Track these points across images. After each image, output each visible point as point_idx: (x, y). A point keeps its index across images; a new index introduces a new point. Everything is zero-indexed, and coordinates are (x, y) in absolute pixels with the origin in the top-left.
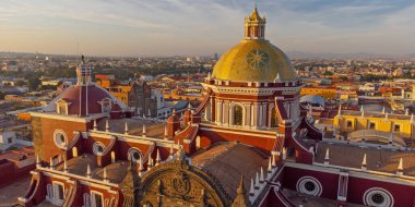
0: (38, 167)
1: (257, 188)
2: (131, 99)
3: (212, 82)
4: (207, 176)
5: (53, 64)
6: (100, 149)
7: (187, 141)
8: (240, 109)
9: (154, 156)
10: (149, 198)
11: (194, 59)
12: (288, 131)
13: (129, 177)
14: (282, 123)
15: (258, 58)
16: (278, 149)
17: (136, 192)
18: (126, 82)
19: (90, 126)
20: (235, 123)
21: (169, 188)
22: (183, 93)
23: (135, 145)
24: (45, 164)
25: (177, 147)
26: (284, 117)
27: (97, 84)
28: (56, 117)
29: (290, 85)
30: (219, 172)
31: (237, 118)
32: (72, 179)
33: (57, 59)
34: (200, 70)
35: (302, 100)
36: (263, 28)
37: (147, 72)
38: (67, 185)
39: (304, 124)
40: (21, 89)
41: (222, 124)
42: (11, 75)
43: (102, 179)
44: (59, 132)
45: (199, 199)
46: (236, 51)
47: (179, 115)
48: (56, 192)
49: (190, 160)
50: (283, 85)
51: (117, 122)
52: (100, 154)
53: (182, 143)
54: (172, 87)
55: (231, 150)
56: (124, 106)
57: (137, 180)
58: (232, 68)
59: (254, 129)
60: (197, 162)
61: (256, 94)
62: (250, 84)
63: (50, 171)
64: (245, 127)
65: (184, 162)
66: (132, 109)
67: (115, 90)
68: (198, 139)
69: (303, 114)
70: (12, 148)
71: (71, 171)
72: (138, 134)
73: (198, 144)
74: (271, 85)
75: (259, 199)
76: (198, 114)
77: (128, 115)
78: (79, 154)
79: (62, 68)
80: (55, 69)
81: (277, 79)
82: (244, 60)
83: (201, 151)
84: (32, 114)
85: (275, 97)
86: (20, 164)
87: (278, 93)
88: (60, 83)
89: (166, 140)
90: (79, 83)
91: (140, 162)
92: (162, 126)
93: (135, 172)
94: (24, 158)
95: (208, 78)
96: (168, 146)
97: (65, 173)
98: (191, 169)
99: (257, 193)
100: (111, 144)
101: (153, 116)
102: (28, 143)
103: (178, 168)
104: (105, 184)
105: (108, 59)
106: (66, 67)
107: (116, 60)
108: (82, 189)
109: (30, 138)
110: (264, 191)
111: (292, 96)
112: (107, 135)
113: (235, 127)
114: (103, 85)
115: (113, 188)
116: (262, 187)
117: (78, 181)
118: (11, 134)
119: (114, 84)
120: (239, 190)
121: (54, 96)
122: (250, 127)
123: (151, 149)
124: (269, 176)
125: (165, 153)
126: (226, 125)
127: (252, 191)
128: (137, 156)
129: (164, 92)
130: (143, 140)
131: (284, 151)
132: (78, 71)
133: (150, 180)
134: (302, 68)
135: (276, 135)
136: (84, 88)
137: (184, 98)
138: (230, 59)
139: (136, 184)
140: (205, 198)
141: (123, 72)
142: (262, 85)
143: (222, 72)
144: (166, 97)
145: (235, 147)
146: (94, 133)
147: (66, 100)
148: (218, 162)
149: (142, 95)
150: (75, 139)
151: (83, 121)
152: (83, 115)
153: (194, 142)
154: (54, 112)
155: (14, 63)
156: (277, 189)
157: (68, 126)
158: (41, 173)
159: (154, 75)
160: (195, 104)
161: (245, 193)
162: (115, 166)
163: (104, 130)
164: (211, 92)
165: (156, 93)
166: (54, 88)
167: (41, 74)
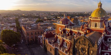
0: (56, 35)
1: (99, 42)
2: (74, 22)
3: (91, 18)
4: (89, 39)
5: (60, 14)
6: (67, 32)
7: (85, 31)
8: (96, 23)
9: (78, 35)
10: (77, 44)
11: (87, 12)
12: (106, 28)
13: (73, 39)
14: (105, 26)
15: (100, 12)
16: (104, 32)
17: (74, 43)
18: (73, 18)
19: (66, 27)
20: (95, 27)
21: (81, 42)
22: (84, 20)
23: (74, 32)
24: (57, 34)
25: (83, 33)
26: (105, 25)
27: (67, 18)
28: (60, 24)
29: (106, 18)
30: (92, 38)
31: (96, 26)
32: (62, 38)
33: (60, 13)
34: (88, 15)
35: (109, 21)
36: (101, 6)
37: (77, 15)
38: (61, 39)
39: (109, 26)
40: (54, 19)
41: (92, 27)
42: (53, 16)
43: (67, 39)
44: (60, 28)
45: (87, 45)
46: (96, 11)
47: (83, 25)
48: (59, 40)
49: (86, 35)
50: (105, 18)
51: (71, 26)
52: (67, 33)
53: (84, 32)
54: (82, 19)
55: (94, 33)
56: (72, 23)
57: (74, 40)
58: (95, 14)
59: (99, 28)
60: (87, 36)
61: (100, 20)
62: (99, 18)
63: (58, 36)
64: (97, 28)
65: (84, 36)
66: (74, 24)
67: (71, 19)
68: (87, 31)
69: (109, 24)
70: (52, 30)
71: (62, 36)
72: (75, 29)
73: (87, 32)
74: (103, 18)
75: (100, 44)
76: (88, 25)
77: (73, 25)
78: (63, 33)
79: (61, 15)
80: (60, 15)
81: (104, 17)
82: (98, 13)
83: (88, 33)
84: (56, 24)
85: (104, 21)
86: (53, 34)
87: (104, 20)
88: (61, 18)
89: (80, 31)
90: (64, 18)
91: (75, 36)
92: (80, 28)
93: (74, 38)
94: (54, 32)
95: (90, 17)
96: (81, 32)
97: (61, 37)
98: (86, 38)
99: (99, 43)
100: (70, 31)
101: (78, 25)
102: (55, 30)
103: (83, 37)
104: (68, 40)
105: (70, 13)
106: (62, 14)
107: (71, 13)
108: (64, 41)
109: (55, 29)
110: (101, 42)
111: (107, 20)
112: (69, 29)
113: (95, 28)
114: (69, 18)
115: (69, 41)
116: (100, 41)
117: (63, 39)
118: (52, 27)
119: (71, 18)
120: (96, 42)
121: (59, 20)
122: (98, 28)
123: (77, 33)
124: (102, 38)
125: (80, 34)
126: (93, 28)
127: (98, 42)
128: (74, 34)
129: (81, 20)
130: (76, 31)
131: (105, 33)
132: (64, 15)
133: (77, 40)
134: (108, 14)
135: (103, 29)
136: (65, 19)
137: (84, 21)
138: (95, 12)
139: (74, 41)
140: (89, 45)
141: (72, 15)
142: (101, 18)
143: (93, 15)
144: (81, 21)
145: (95, 32)
146: (66, 29)
147: (62, 21)
148: (91, 36)
149: (76, 21)
150: (63, 29)
151: (64, 26)
152: (65, 25)
153: (86, 31)
154: (59, 23)
155: (53, 13)
156: (103, 41)
157: (62, 27)
158: (56, 36)
159: (78, 16)
160: (87, 23)
161: (97, 43)
162: (70, 36)
163: (68, 28)
164: (90, 20)
165: (79, 20)
166: (59, 19)
167: (57, 16)
